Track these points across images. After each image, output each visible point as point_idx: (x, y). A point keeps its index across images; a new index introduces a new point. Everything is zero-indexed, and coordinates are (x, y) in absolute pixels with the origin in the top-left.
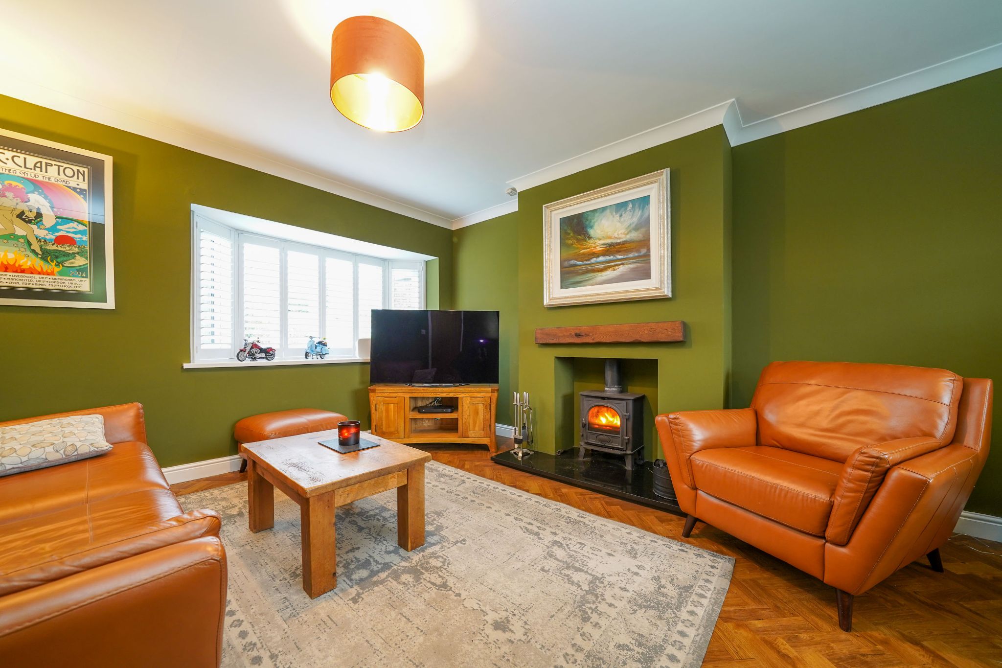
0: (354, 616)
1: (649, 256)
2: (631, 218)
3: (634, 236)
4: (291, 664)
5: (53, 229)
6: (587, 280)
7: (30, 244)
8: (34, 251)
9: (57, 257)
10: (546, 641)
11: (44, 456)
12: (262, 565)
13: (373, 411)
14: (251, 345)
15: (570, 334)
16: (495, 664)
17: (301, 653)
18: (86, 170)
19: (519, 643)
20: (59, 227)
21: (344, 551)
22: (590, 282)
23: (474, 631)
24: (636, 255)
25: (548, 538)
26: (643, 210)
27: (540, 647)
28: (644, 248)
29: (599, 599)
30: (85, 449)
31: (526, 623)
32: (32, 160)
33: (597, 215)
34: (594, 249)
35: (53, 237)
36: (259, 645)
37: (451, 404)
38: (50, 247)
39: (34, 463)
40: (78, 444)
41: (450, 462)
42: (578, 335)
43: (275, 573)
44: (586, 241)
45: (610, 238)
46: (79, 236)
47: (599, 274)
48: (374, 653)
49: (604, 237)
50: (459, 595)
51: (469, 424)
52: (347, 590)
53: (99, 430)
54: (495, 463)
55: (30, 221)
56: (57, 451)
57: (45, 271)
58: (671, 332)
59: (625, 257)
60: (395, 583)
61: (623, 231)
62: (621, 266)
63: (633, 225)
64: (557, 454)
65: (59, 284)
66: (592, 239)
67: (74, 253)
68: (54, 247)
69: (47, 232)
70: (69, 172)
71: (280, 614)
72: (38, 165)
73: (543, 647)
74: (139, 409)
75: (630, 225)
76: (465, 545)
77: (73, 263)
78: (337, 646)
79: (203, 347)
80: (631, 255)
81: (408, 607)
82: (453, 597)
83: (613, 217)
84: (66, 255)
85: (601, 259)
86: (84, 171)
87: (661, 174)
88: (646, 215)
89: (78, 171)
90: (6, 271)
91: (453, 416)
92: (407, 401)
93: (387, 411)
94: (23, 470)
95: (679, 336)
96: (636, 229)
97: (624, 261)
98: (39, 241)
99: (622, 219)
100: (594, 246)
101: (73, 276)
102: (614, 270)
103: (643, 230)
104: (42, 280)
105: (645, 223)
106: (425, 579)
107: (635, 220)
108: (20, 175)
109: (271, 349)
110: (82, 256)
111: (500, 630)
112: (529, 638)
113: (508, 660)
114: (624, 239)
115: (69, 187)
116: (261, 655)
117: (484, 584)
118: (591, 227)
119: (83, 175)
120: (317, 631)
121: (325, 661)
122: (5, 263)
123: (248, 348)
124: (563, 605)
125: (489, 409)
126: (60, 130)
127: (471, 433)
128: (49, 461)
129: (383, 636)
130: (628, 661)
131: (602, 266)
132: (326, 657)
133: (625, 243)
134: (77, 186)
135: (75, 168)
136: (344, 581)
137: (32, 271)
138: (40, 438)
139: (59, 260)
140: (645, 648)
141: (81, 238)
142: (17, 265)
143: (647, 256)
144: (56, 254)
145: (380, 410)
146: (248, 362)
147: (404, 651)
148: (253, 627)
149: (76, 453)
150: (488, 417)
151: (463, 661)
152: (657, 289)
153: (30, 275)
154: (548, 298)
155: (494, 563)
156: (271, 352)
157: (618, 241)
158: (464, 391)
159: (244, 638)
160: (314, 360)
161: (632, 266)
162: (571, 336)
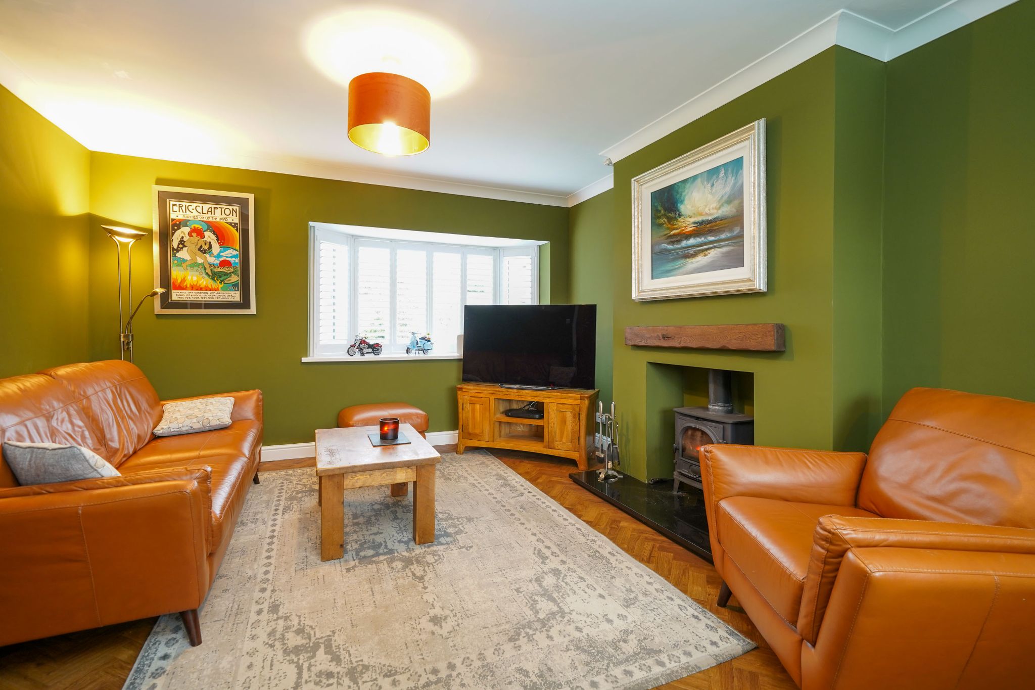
0: (340, 580)
1: (742, 236)
2: (723, 188)
3: (727, 210)
4: (280, 598)
5: (218, 256)
6: (677, 268)
7: (205, 269)
8: (207, 274)
9: (220, 277)
10: (461, 643)
11: (191, 425)
12: (308, 530)
13: (460, 410)
14: (360, 341)
15: (658, 335)
16: (406, 644)
17: (290, 594)
18: (237, 208)
19: (438, 637)
20: (222, 254)
21: (370, 532)
22: (681, 271)
23: (413, 616)
24: (729, 235)
25: (554, 563)
26: (736, 176)
27: (452, 645)
28: (738, 226)
29: (544, 629)
30: (214, 423)
31: (458, 625)
32: (206, 207)
33: (688, 186)
34: (684, 230)
35: (218, 262)
36: (270, 582)
37: (538, 410)
38: (217, 270)
39: (185, 429)
40: (211, 418)
41: (527, 473)
42: (665, 337)
43: (312, 538)
44: (676, 220)
45: (701, 214)
46: (234, 259)
47: (690, 261)
48: (333, 608)
49: (694, 214)
50: (425, 588)
51: (555, 432)
52: (349, 561)
53: (228, 409)
54: (574, 481)
55: (205, 252)
56: (198, 422)
57: (213, 287)
58: (761, 338)
59: (717, 238)
60: (386, 565)
61: (714, 205)
62: (713, 250)
63: (725, 198)
64: (650, 482)
65: (222, 297)
66: (683, 217)
67: (231, 273)
68: (219, 270)
69: (214, 259)
70: (227, 212)
71: (295, 566)
72: (210, 210)
73: (455, 646)
74: (259, 395)
75: (723, 196)
76: (468, 552)
77: (230, 280)
78: (313, 596)
79: (321, 343)
80: (723, 236)
81: (380, 585)
82: (420, 589)
83: (705, 188)
84: (226, 274)
85: (692, 241)
86: (236, 209)
87: (752, 128)
88: (740, 182)
89: (233, 209)
90: (192, 290)
91: (540, 422)
92: (492, 402)
93: (473, 410)
94: (180, 433)
95: (770, 344)
96: (729, 201)
97: (716, 244)
98: (210, 266)
99: (714, 190)
100: (685, 225)
101: (230, 290)
102: (705, 256)
103: (736, 202)
104: (212, 294)
105: (737, 195)
106: (410, 569)
107: (728, 189)
108: (200, 219)
109: (377, 345)
110: (235, 274)
111: (433, 622)
112: (450, 636)
113: (418, 645)
114: (715, 216)
115: (227, 223)
116: (267, 588)
117: (454, 586)
118: (682, 202)
119: (236, 212)
120: (310, 583)
121: (300, 603)
122: (192, 284)
123: (357, 344)
124: (504, 622)
125: (578, 419)
126: (222, 180)
127: (556, 444)
128: (194, 429)
129: (347, 599)
130: (515, 683)
131: (692, 251)
132: (302, 601)
133: (715, 220)
134: (232, 222)
135: (231, 208)
136: (352, 555)
137: (207, 289)
138: (191, 412)
139: (222, 279)
140: (542, 680)
141: (235, 261)
142: (198, 285)
143: (741, 236)
144: (220, 274)
145: (466, 410)
146: (357, 357)
147: (352, 613)
148: (275, 569)
149: (208, 425)
150: (577, 428)
151: (386, 633)
152: (749, 280)
153: (205, 292)
154: (637, 291)
155: (480, 572)
156: (378, 347)
157: (710, 218)
158: (550, 396)
159: (265, 575)
160: (415, 355)
161: (724, 250)
162: (658, 338)
